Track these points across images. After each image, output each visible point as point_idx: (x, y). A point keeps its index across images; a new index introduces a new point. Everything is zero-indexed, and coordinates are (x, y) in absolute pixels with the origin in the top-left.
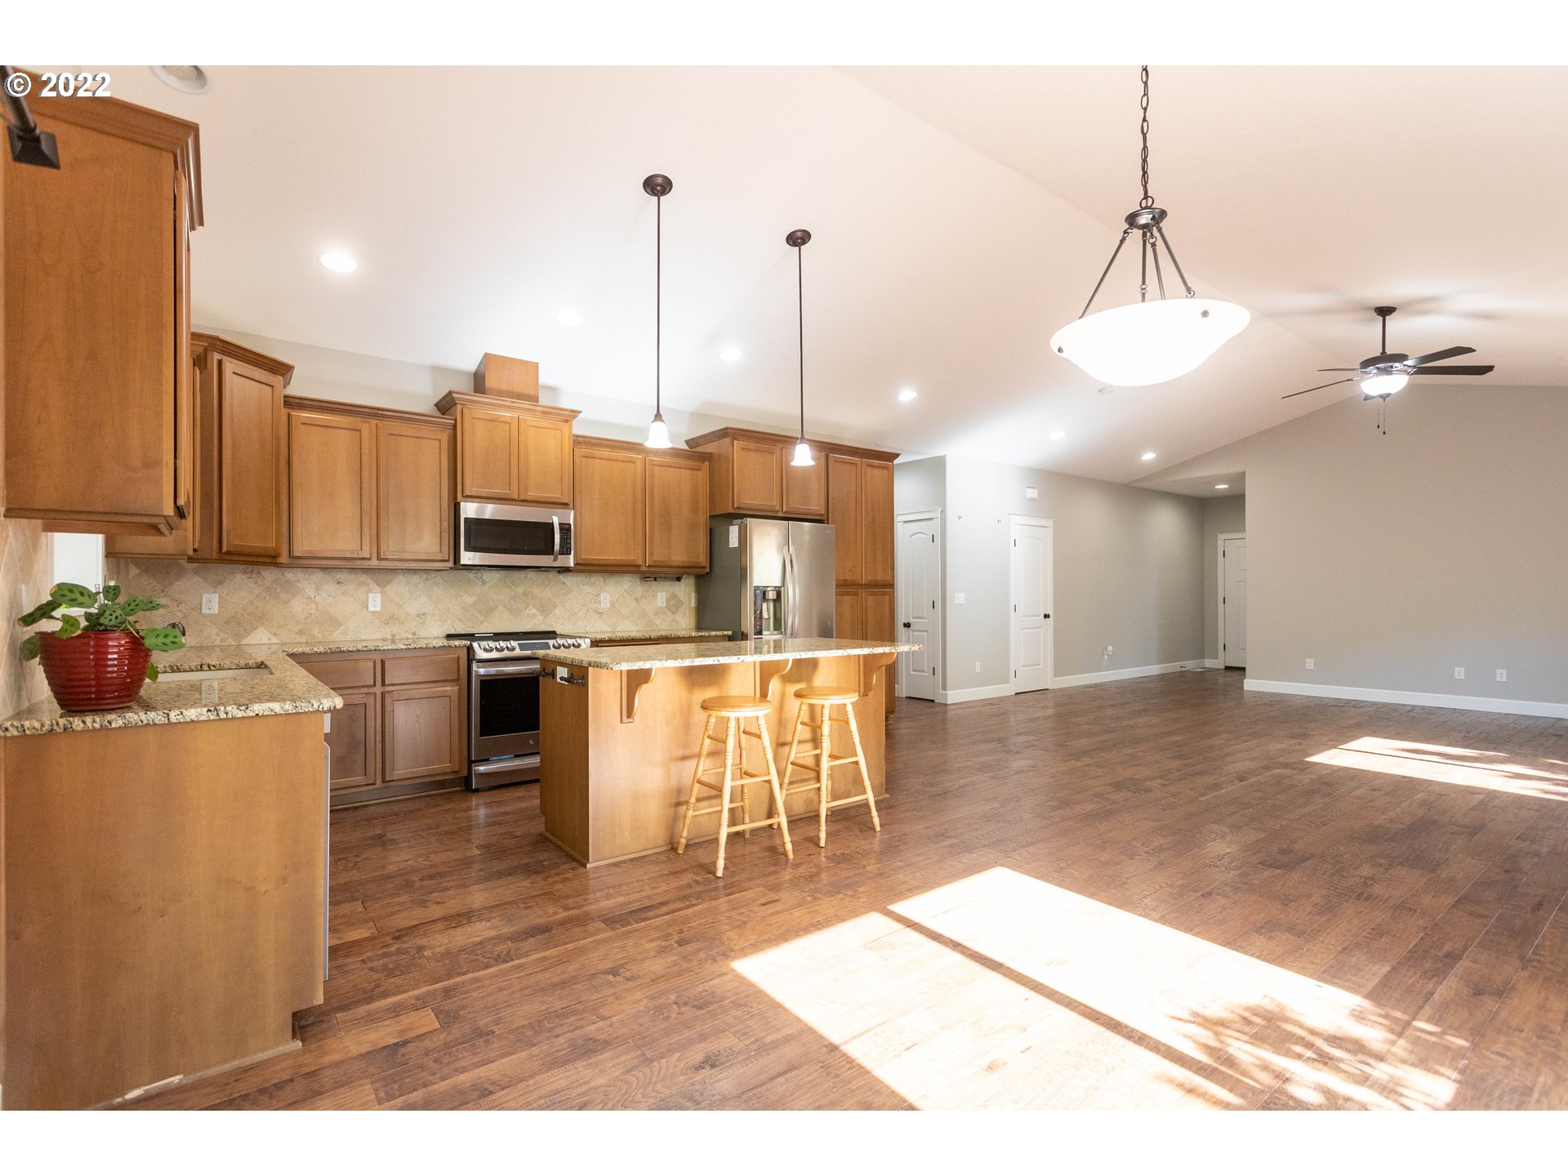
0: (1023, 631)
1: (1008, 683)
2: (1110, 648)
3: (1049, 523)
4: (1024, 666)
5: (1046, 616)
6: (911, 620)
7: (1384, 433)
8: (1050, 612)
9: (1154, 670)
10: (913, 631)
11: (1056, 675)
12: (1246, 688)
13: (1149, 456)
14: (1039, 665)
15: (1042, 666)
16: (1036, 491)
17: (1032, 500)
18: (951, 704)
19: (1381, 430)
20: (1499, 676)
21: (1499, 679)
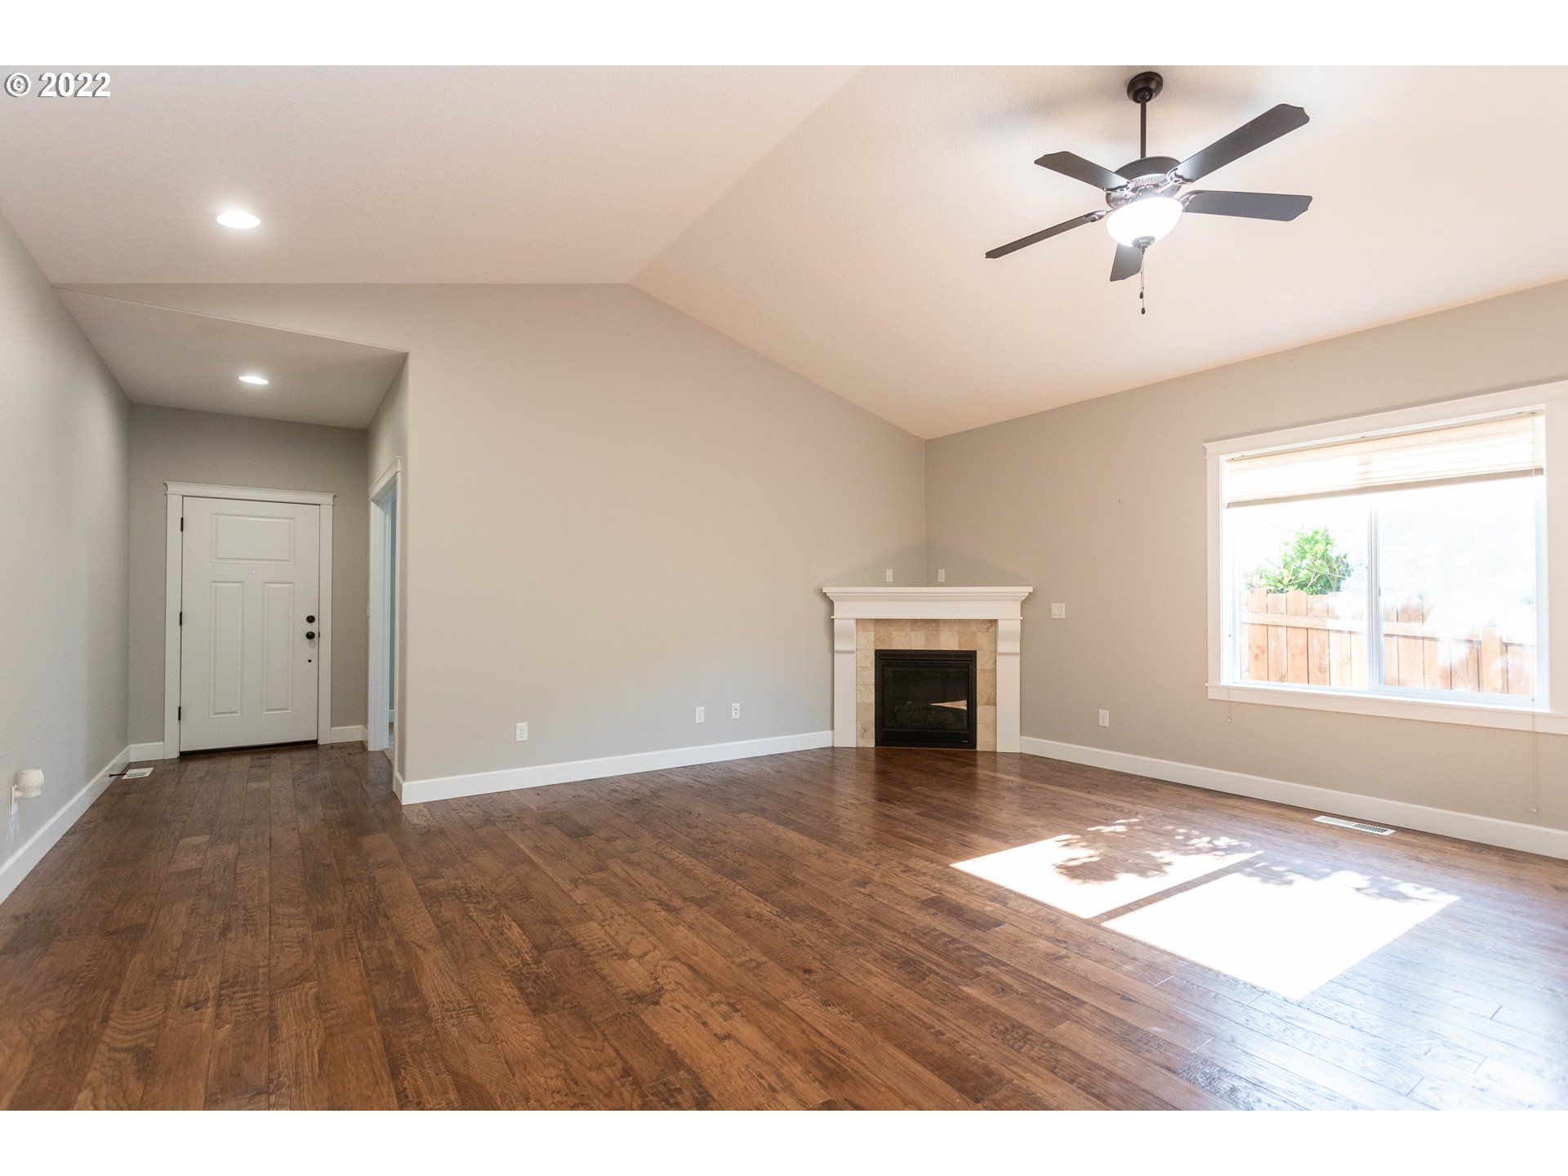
9: (82, 800)
20: (734, 711)
21: (734, 716)
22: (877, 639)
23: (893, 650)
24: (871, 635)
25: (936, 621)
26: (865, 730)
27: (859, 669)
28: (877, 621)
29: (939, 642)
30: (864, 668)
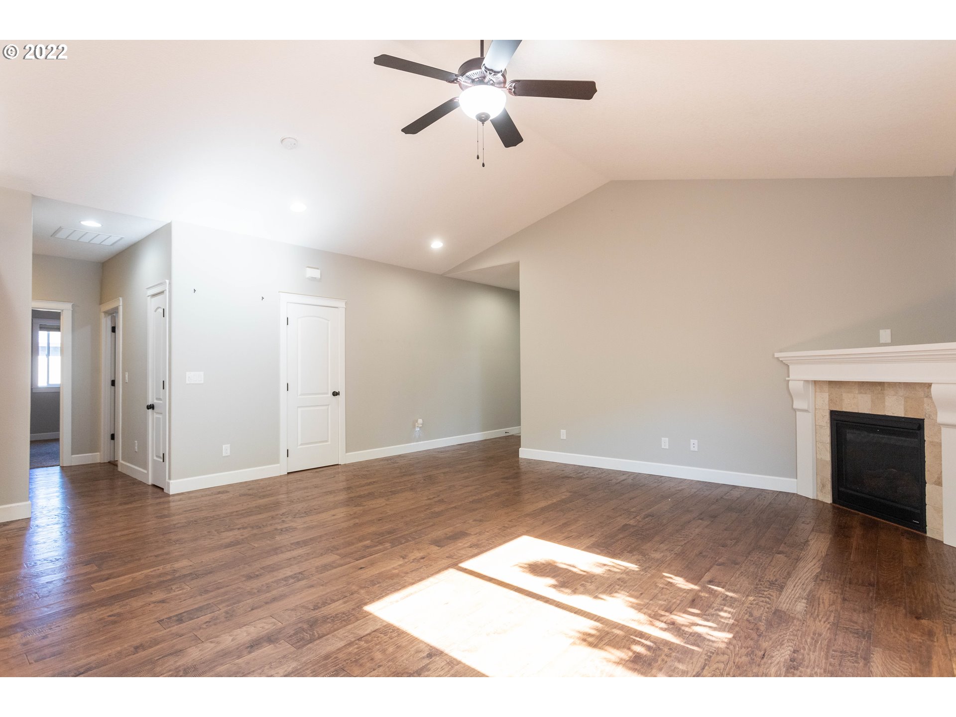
0: (300, 410)
1: (278, 463)
2: (420, 421)
3: (342, 304)
4: (302, 444)
5: (335, 394)
6: (155, 402)
7: (483, 165)
8: (341, 389)
9: (476, 437)
10: (157, 413)
11: (348, 450)
12: (521, 456)
13: (437, 245)
14: (327, 441)
15: (329, 443)
16: (319, 271)
17: (313, 279)
18: (173, 495)
19: (480, 161)
20: (692, 446)
21: (692, 449)
22: (831, 400)
23: (843, 412)
24: (826, 396)
25: (881, 384)
26: (824, 486)
27: (817, 428)
28: (831, 383)
29: (884, 407)
30: (821, 427)
